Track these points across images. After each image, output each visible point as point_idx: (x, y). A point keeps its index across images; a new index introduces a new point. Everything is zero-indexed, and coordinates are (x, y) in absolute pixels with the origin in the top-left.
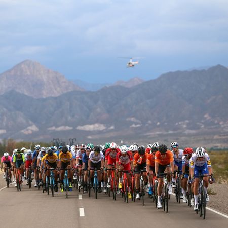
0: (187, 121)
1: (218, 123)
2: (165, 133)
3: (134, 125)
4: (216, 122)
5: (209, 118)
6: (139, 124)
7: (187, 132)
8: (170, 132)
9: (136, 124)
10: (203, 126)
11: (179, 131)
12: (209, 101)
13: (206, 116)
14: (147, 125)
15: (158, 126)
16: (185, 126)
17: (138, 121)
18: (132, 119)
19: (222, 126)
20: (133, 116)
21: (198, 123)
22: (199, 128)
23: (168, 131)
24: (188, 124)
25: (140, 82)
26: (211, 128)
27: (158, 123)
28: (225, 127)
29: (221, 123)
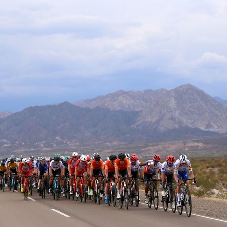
0: (44, 142)
1: (66, 143)
2: (29, 150)
3: (5, 145)
4: (65, 142)
5: (59, 139)
6: (9, 144)
7: (44, 149)
8: (32, 150)
9: (7, 144)
10: (55, 145)
11: (38, 149)
12: (59, 127)
13: (57, 138)
14: (15, 145)
15: (23, 145)
16: (42, 145)
17: (8, 142)
18: (5, 140)
19: (69, 145)
20: (5, 139)
21: (52, 143)
22: (53, 147)
23: (30, 149)
24: (45, 144)
25: (9, 114)
26: (61, 147)
27: (23, 143)
28: (71, 146)
29: (68, 143)
